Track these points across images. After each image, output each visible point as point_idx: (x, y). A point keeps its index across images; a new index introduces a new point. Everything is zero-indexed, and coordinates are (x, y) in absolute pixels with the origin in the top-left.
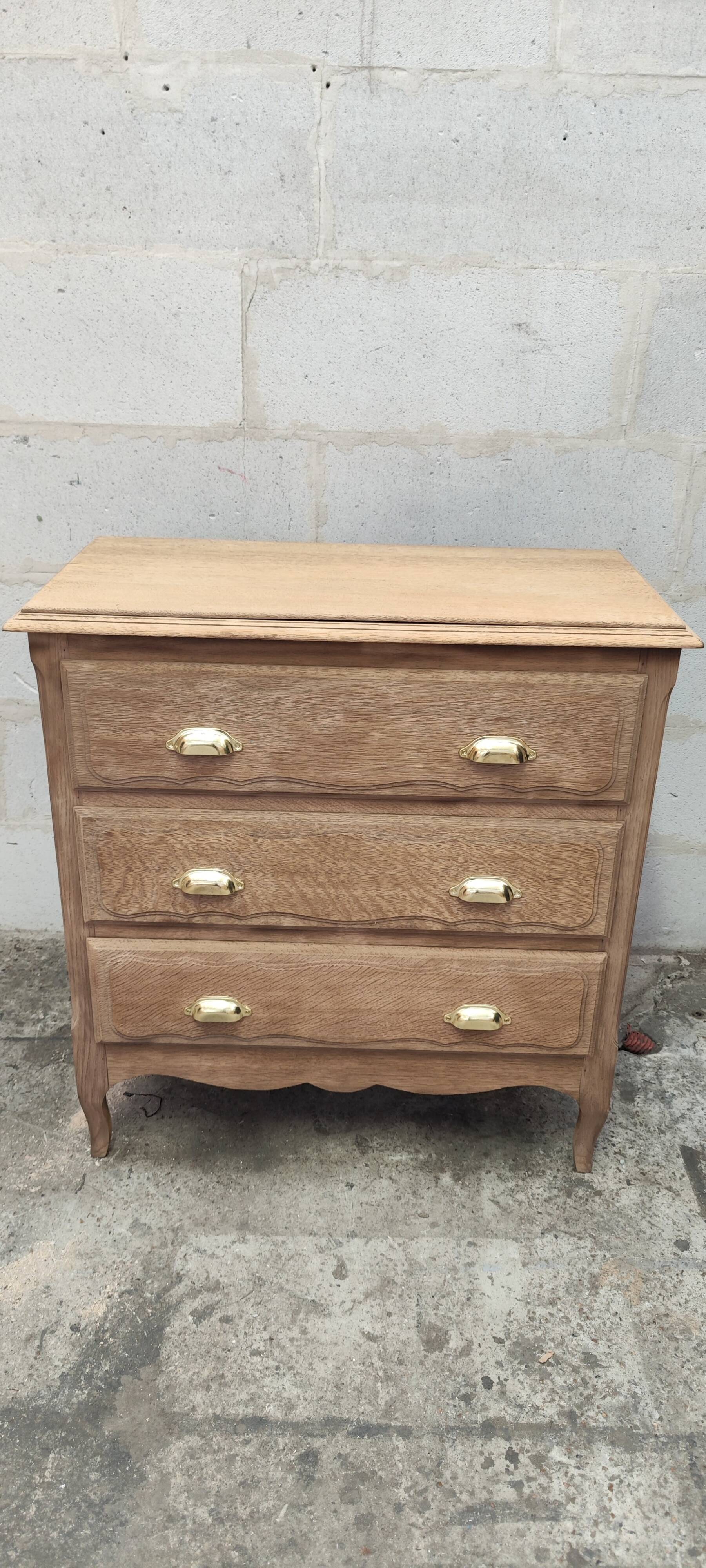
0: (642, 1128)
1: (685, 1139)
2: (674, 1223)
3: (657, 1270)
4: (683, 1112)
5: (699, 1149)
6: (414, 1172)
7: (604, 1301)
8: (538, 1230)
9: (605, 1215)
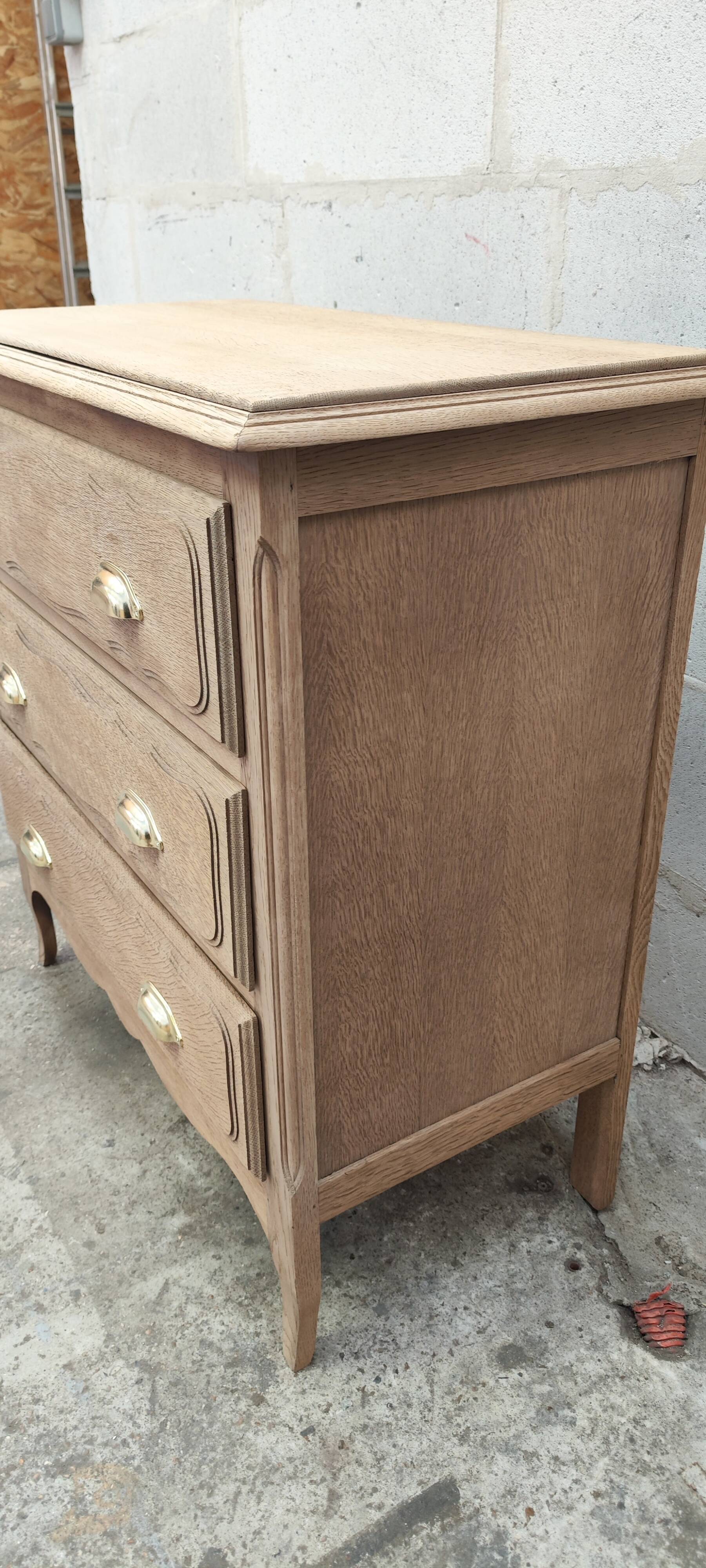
0: (450, 1406)
1: (472, 1477)
2: (257, 1533)
3: (138, 1543)
4: (542, 1452)
5: (466, 1511)
6: (168, 1187)
7: (43, 1490)
8: (141, 1354)
9: (218, 1426)
